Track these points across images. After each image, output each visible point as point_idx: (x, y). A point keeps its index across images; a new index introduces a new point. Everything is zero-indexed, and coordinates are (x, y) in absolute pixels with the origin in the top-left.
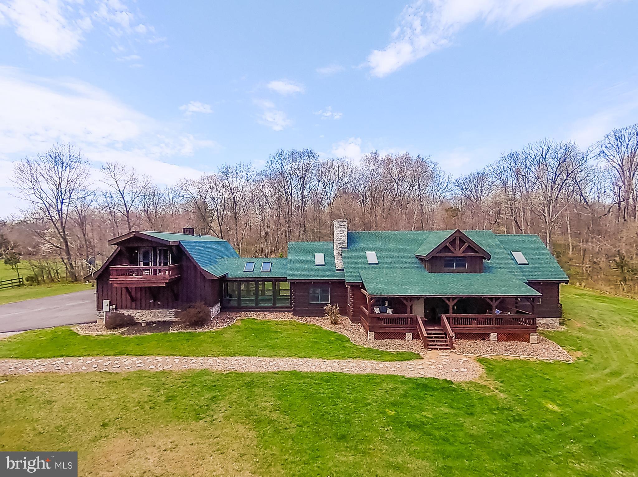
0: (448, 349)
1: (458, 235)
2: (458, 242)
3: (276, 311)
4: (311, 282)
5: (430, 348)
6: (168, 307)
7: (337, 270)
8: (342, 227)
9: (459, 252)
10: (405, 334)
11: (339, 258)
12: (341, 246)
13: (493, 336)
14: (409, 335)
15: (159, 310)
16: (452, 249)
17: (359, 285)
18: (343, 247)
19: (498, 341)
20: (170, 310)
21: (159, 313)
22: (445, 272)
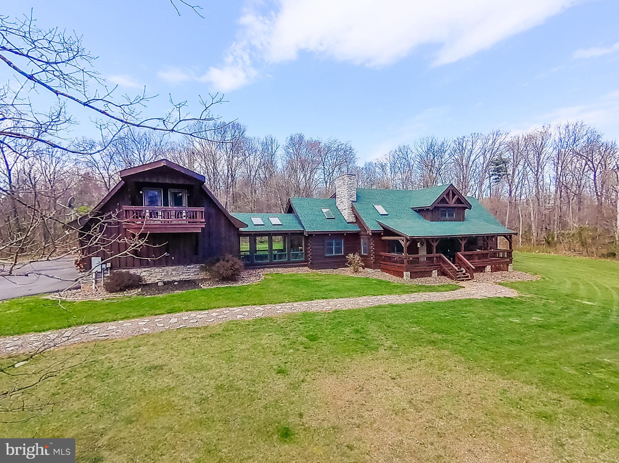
0: (471, 279)
1: (451, 188)
2: (451, 195)
3: (292, 267)
4: (329, 234)
5: (460, 280)
6: (185, 263)
7: (348, 223)
8: (352, 180)
9: (452, 203)
10: (432, 271)
11: (349, 211)
12: (351, 199)
13: (488, 268)
14: (435, 273)
15: (173, 268)
16: (447, 200)
17: (381, 233)
18: (352, 200)
19: (491, 272)
20: (188, 267)
21: (173, 270)
22: (441, 221)
